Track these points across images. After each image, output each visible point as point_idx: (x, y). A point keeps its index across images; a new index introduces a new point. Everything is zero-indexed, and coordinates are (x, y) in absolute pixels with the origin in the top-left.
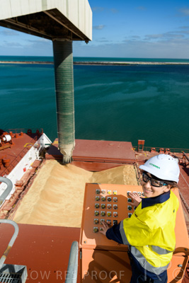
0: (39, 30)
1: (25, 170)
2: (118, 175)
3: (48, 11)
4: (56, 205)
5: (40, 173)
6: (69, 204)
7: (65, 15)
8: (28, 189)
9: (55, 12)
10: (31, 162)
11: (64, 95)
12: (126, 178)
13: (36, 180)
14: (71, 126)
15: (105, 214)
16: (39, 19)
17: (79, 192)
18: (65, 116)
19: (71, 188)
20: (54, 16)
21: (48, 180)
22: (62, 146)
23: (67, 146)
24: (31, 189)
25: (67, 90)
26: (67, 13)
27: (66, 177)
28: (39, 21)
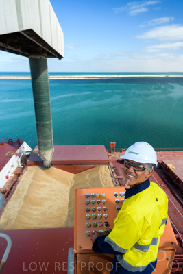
0: (16, 48)
1: (7, 177)
2: (94, 176)
3: (24, 31)
4: (39, 208)
5: (22, 179)
6: (51, 206)
7: (40, 35)
8: (11, 195)
9: (31, 32)
10: (13, 170)
11: (42, 106)
12: (102, 177)
13: (19, 185)
14: (49, 134)
15: (96, 217)
16: (16, 38)
17: (60, 194)
18: (43, 125)
19: (53, 191)
20: (29, 36)
21: (30, 185)
22: (42, 153)
23: (46, 152)
24: (14, 195)
25: (44, 101)
26: (42, 33)
27: (47, 181)
28: (16, 41)
